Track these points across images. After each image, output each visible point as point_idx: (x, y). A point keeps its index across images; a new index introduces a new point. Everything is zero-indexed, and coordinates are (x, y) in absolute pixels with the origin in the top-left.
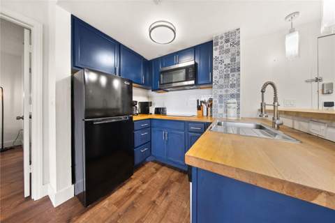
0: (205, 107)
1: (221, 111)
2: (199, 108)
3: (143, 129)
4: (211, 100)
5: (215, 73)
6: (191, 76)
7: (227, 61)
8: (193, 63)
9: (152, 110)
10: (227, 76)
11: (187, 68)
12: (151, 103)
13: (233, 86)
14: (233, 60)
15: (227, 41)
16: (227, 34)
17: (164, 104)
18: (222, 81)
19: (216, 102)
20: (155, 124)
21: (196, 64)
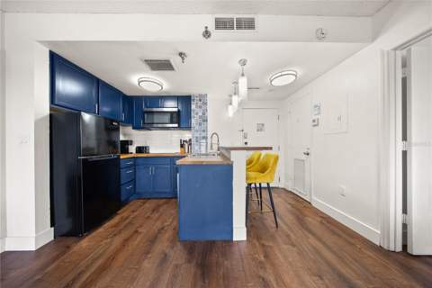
0: (186, 145)
1: (197, 148)
2: (182, 146)
3: (129, 167)
4: (190, 140)
5: (193, 121)
6: (175, 120)
7: (200, 114)
8: (176, 110)
9: (132, 149)
10: (200, 124)
11: (172, 113)
12: (131, 141)
13: (204, 131)
14: (204, 114)
15: (200, 100)
16: (200, 95)
17: (146, 142)
18: (197, 127)
19: (193, 142)
20: (140, 161)
21: (179, 111)
